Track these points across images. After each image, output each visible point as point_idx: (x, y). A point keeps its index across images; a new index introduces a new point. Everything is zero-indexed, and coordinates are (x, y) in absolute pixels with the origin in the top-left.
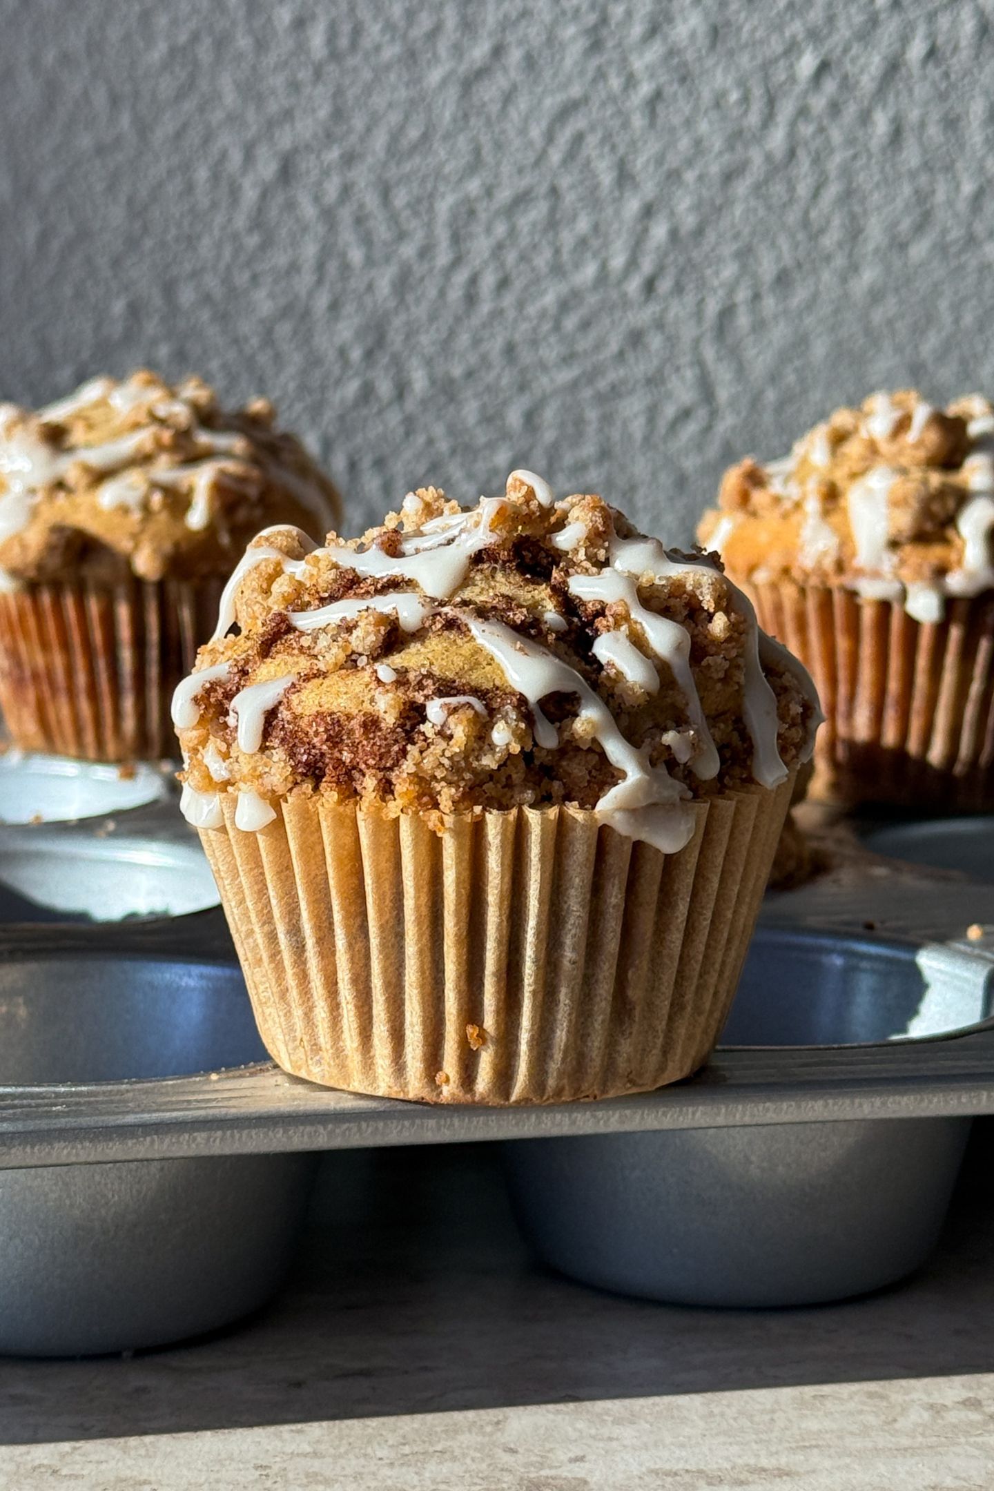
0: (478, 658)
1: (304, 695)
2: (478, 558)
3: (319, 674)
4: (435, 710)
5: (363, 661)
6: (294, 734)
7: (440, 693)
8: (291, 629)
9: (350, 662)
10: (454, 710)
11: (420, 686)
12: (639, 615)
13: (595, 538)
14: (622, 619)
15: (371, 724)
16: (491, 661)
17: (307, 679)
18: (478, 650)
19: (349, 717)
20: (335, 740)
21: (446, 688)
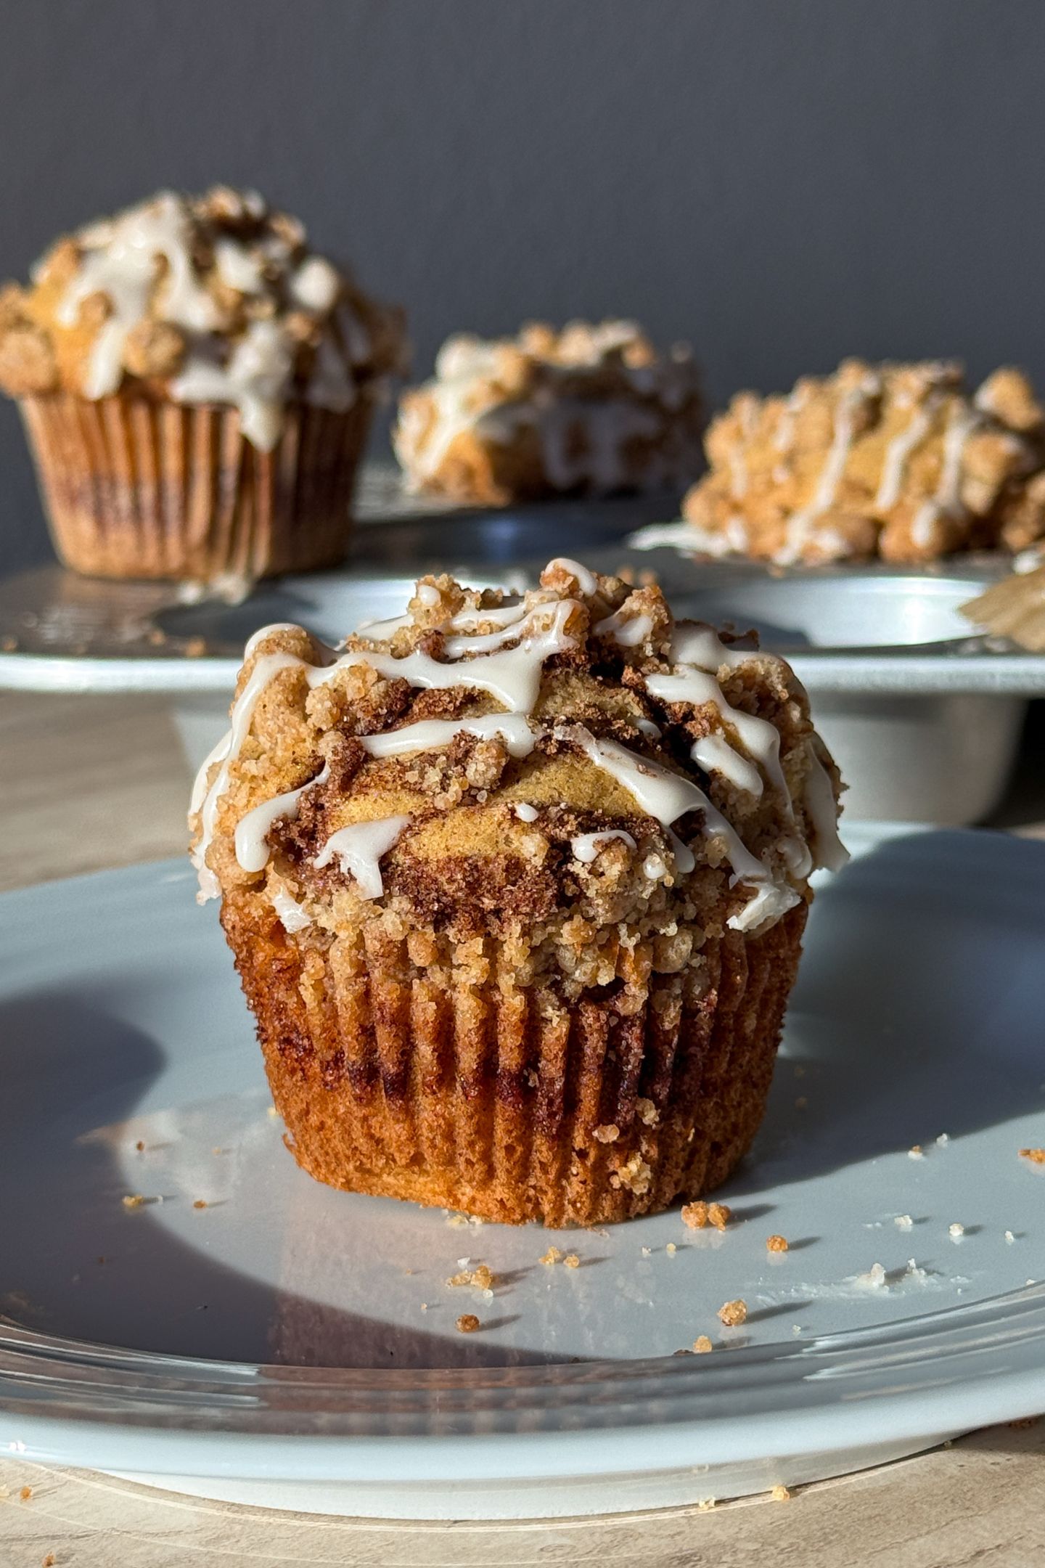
0: (604, 783)
1: (425, 837)
2: (551, 663)
3: (437, 813)
4: (584, 847)
5: (482, 797)
6: (417, 881)
7: (586, 829)
8: (369, 757)
9: (469, 798)
10: (607, 846)
11: (561, 822)
12: (729, 715)
13: (661, 632)
14: (715, 722)
15: (515, 867)
16: (617, 785)
17: (426, 818)
18: (600, 775)
19: (487, 861)
20: (473, 887)
21: (589, 823)
